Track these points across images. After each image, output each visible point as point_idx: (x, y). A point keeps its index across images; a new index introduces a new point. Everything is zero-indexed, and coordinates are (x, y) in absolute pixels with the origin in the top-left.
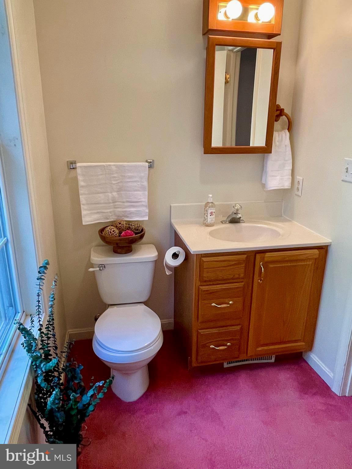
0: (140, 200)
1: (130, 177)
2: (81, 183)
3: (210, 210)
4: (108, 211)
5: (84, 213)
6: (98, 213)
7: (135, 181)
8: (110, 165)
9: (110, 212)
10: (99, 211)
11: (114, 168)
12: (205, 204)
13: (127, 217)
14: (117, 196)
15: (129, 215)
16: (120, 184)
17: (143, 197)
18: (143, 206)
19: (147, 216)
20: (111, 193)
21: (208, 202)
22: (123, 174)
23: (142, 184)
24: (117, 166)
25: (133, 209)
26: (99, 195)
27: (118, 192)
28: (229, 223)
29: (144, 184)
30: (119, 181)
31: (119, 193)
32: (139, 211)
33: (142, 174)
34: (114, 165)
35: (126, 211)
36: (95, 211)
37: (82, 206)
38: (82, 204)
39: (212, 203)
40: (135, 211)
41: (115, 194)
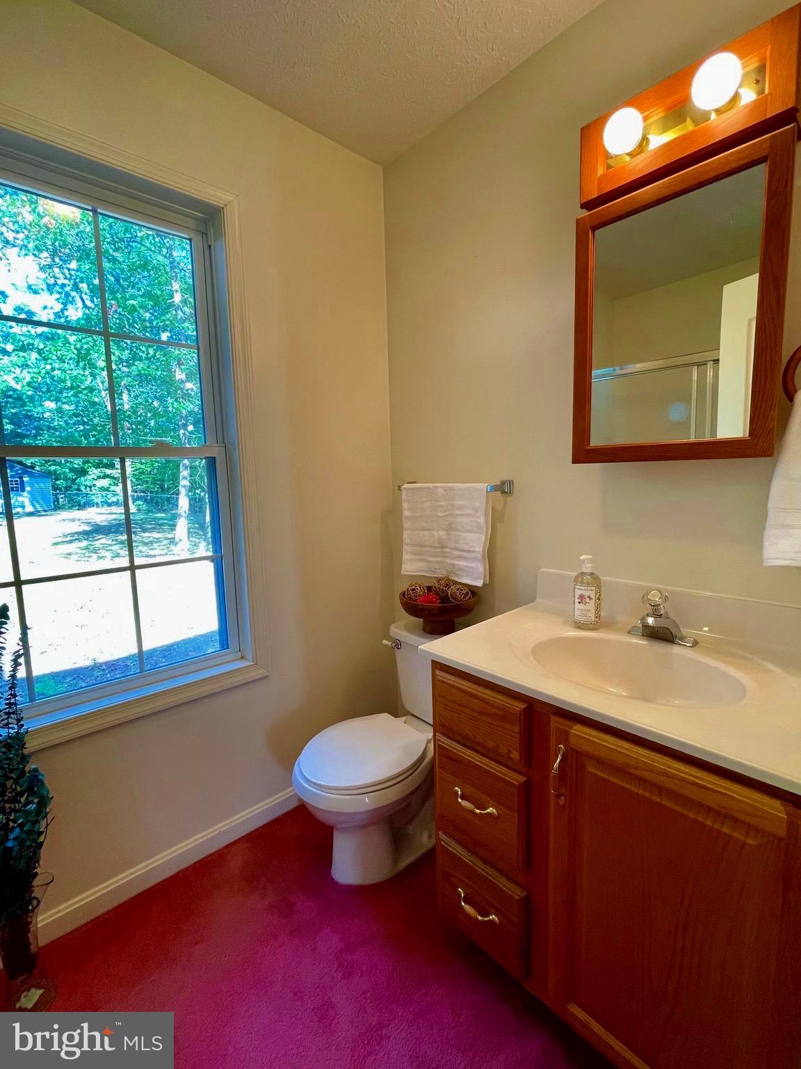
0: (472, 549)
1: (461, 508)
2: (406, 513)
3: (579, 589)
4: (434, 559)
5: (406, 556)
6: (422, 560)
7: (466, 515)
8: (437, 487)
9: (437, 562)
10: (423, 557)
11: (441, 491)
12: (576, 574)
13: (457, 575)
14: (445, 537)
15: (457, 573)
16: (450, 519)
17: (477, 542)
18: (476, 559)
19: (480, 578)
20: (437, 531)
21: (582, 573)
22: (452, 502)
23: (477, 520)
24: (445, 489)
25: (463, 563)
26: (423, 532)
27: (447, 530)
28: (643, 636)
29: (479, 521)
30: (447, 513)
31: (448, 532)
32: (470, 567)
33: (477, 504)
34: (441, 487)
35: (454, 564)
36: (419, 557)
37: (404, 547)
38: (405, 544)
39: (592, 574)
40: (467, 567)
41: (442, 533)
